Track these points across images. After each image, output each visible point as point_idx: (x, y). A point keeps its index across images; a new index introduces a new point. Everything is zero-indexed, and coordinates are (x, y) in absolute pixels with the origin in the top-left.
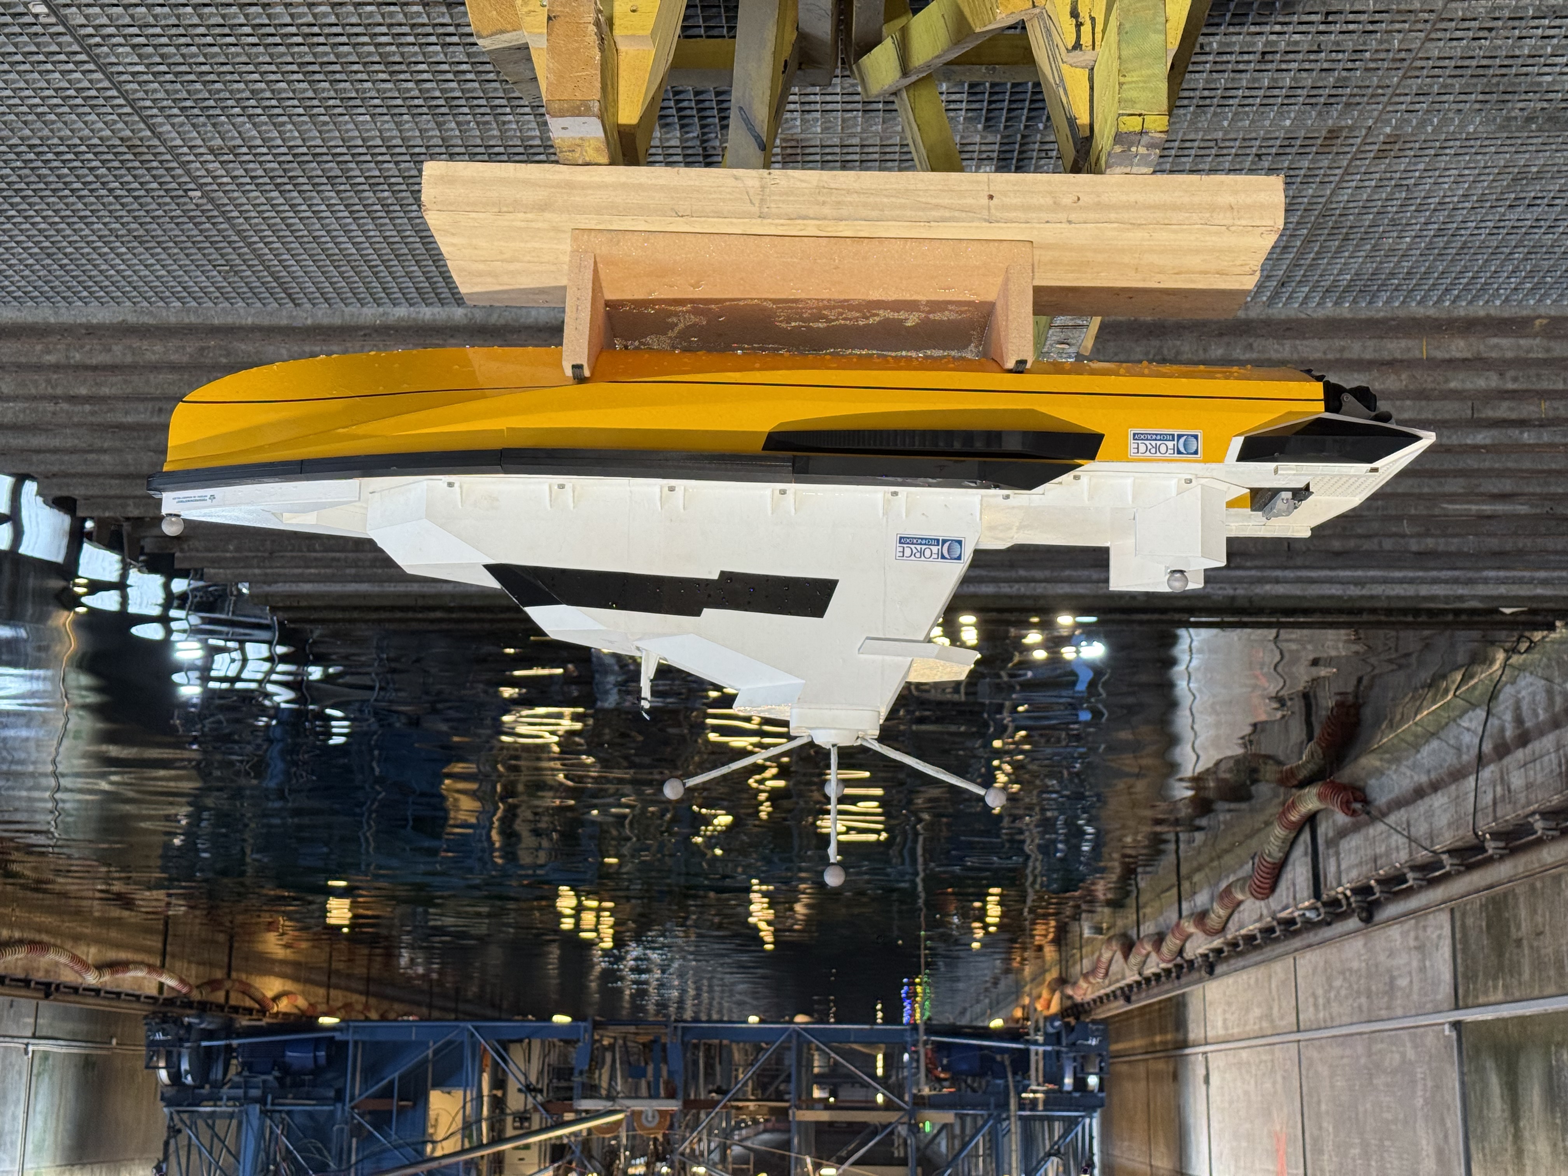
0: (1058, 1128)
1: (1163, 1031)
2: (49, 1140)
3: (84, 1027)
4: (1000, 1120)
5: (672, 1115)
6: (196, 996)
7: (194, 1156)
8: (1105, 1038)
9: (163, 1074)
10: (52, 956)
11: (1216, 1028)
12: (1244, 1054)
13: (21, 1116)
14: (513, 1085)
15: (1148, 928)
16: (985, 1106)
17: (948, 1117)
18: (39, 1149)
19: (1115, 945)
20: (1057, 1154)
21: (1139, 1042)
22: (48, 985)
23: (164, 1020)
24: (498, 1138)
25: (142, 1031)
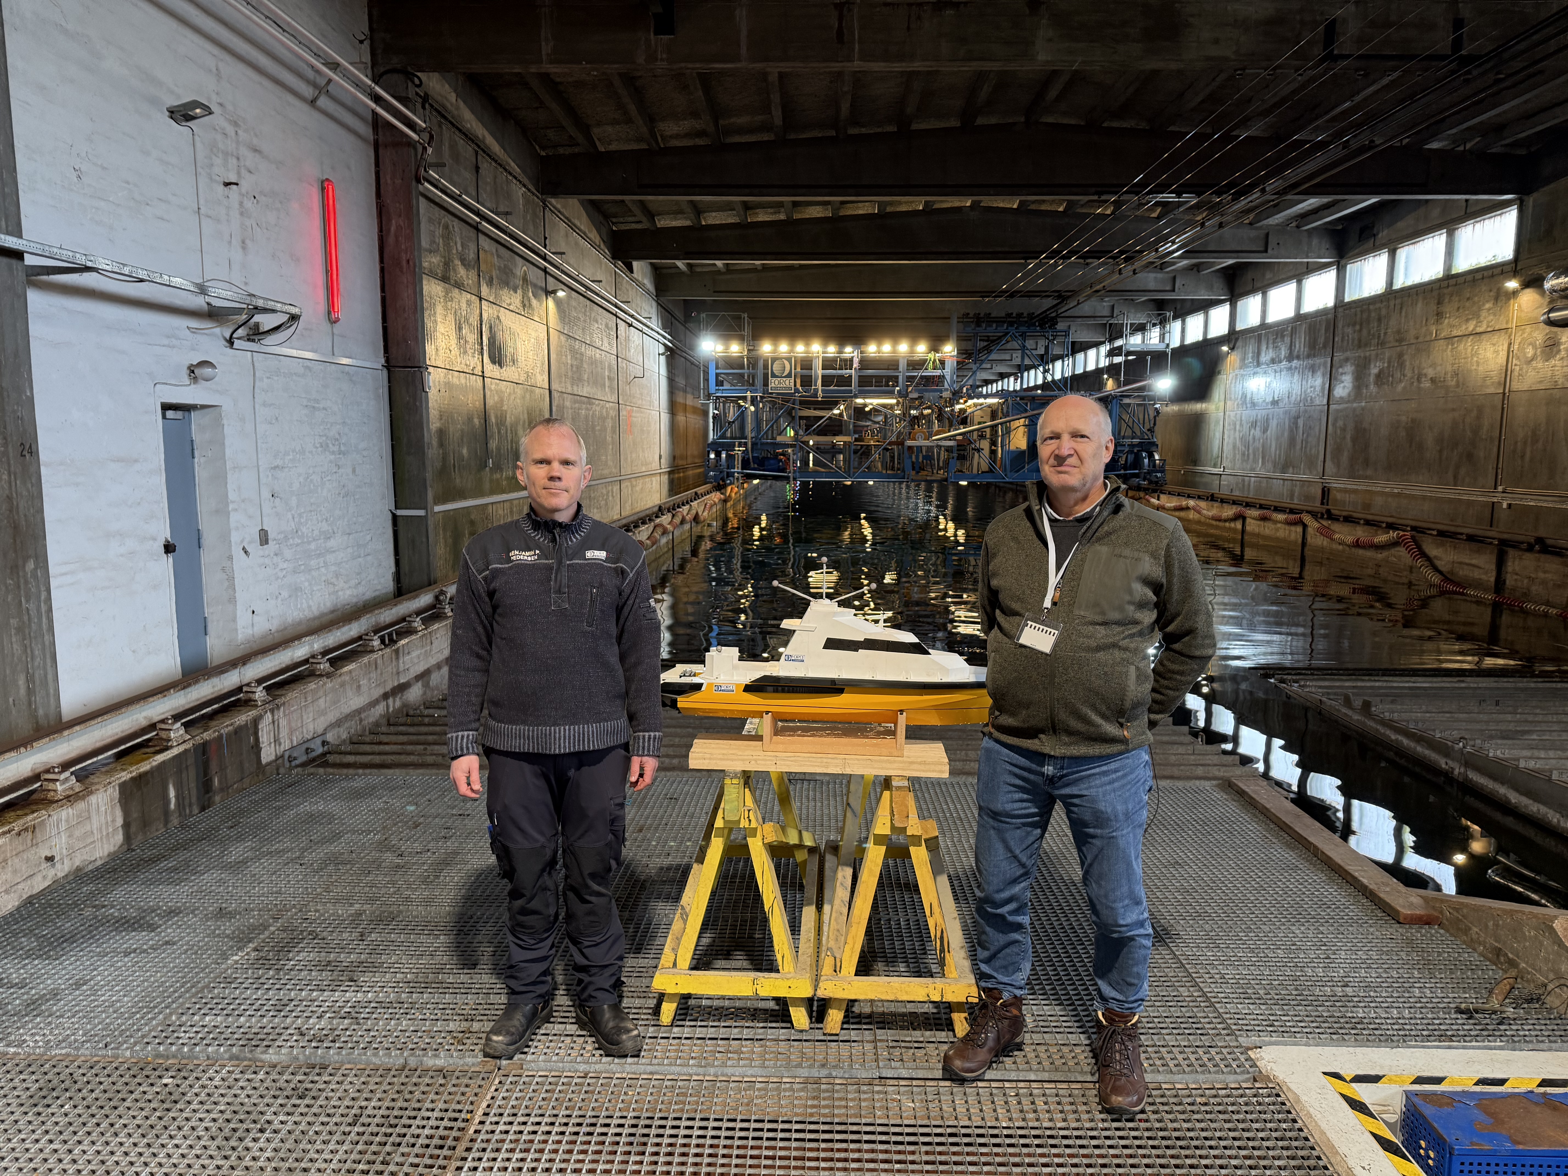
0: (729, 434)
1: (679, 478)
2: (1212, 426)
3: (1197, 479)
4: (756, 437)
5: (909, 439)
6: (1142, 494)
7: (1141, 417)
8: (706, 475)
9: (1157, 457)
10: (1210, 514)
11: (656, 480)
12: (644, 469)
13: (1226, 437)
14: (986, 452)
15: (687, 527)
16: (762, 444)
17: (779, 439)
18: (1217, 422)
19: (702, 518)
20: (729, 423)
21: (690, 473)
22: (1212, 500)
23: (1157, 483)
24: (994, 428)
25: (1169, 477)
